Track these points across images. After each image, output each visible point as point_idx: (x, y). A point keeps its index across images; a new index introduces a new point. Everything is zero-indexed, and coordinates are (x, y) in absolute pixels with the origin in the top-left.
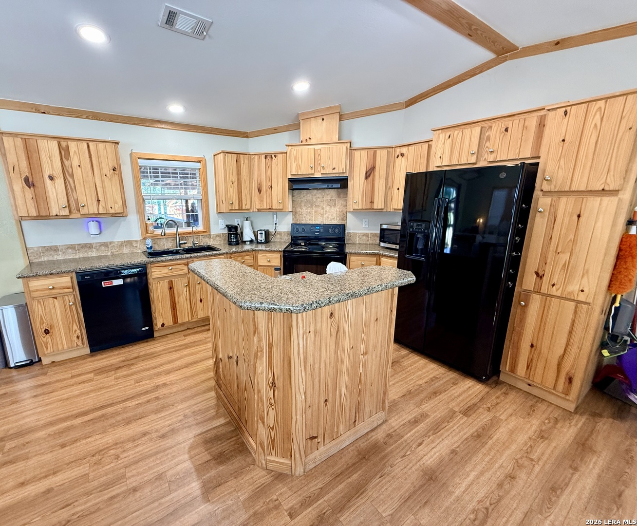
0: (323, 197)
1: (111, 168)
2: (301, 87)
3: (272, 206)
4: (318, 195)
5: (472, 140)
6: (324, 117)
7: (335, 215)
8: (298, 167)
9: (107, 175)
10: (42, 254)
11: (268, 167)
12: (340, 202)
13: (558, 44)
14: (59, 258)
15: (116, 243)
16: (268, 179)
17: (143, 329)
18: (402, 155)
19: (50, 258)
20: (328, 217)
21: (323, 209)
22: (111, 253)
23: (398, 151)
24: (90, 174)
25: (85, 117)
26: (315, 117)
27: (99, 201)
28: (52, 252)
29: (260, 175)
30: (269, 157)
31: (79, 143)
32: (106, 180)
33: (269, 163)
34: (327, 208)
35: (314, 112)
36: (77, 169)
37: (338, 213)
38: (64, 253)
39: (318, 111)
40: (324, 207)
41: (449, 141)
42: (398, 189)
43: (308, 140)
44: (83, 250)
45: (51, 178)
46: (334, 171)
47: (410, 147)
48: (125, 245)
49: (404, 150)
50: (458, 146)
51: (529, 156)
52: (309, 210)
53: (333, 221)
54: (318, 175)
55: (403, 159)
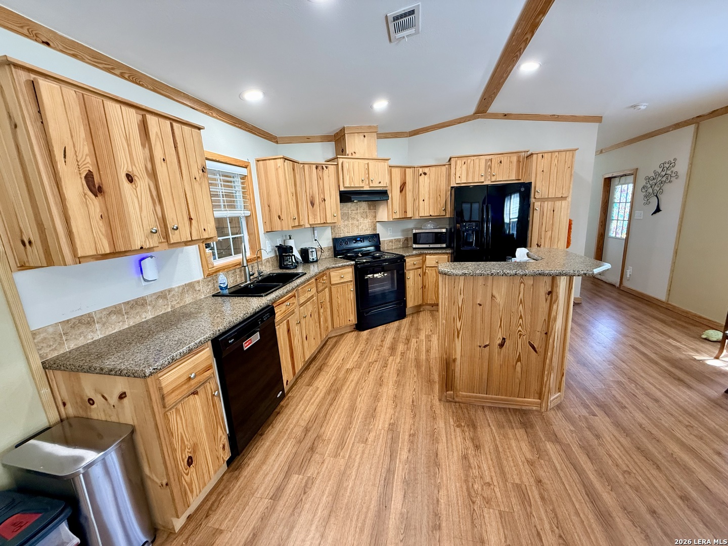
0: (357, 210)
1: (200, 168)
2: (381, 105)
3: (326, 220)
4: (353, 208)
5: (481, 166)
6: (365, 134)
7: (367, 226)
8: (351, 179)
9: (197, 179)
10: (64, 338)
11: (320, 178)
12: (370, 214)
13: (505, 116)
14: (96, 338)
15: (176, 290)
16: (321, 191)
17: (279, 395)
18: (425, 174)
19: (81, 342)
20: (362, 229)
21: (358, 221)
22: (172, 307)
23: (421, 171)
24: (178, 176)
25: (118, 72)
26: (358, 133)
27: (191, 219)
28: (83, 329)
29: (312, 186)
30: (320, 168)
31: (162, 120)
32: (196, 186)
33: (320, 174)
34: (361, 220)
35: (357, 128)
36: (161, 164)
37: (370, 223)
38: (104, 325)
39: (361, 127)
40: (359, 219)
41: (464, 167)
42: (424, 200)
43: (353, 154)
44: (133, 312)
45: (130, 178)
46: (380, 185)
47: (431, 168)
48: (187, 291)
49: (426, 170)
50: (471, 170)
51: (514, 179)
52: (346, 223)
53: (366, 232)
54: (367, 188)
55: (426, 176)
